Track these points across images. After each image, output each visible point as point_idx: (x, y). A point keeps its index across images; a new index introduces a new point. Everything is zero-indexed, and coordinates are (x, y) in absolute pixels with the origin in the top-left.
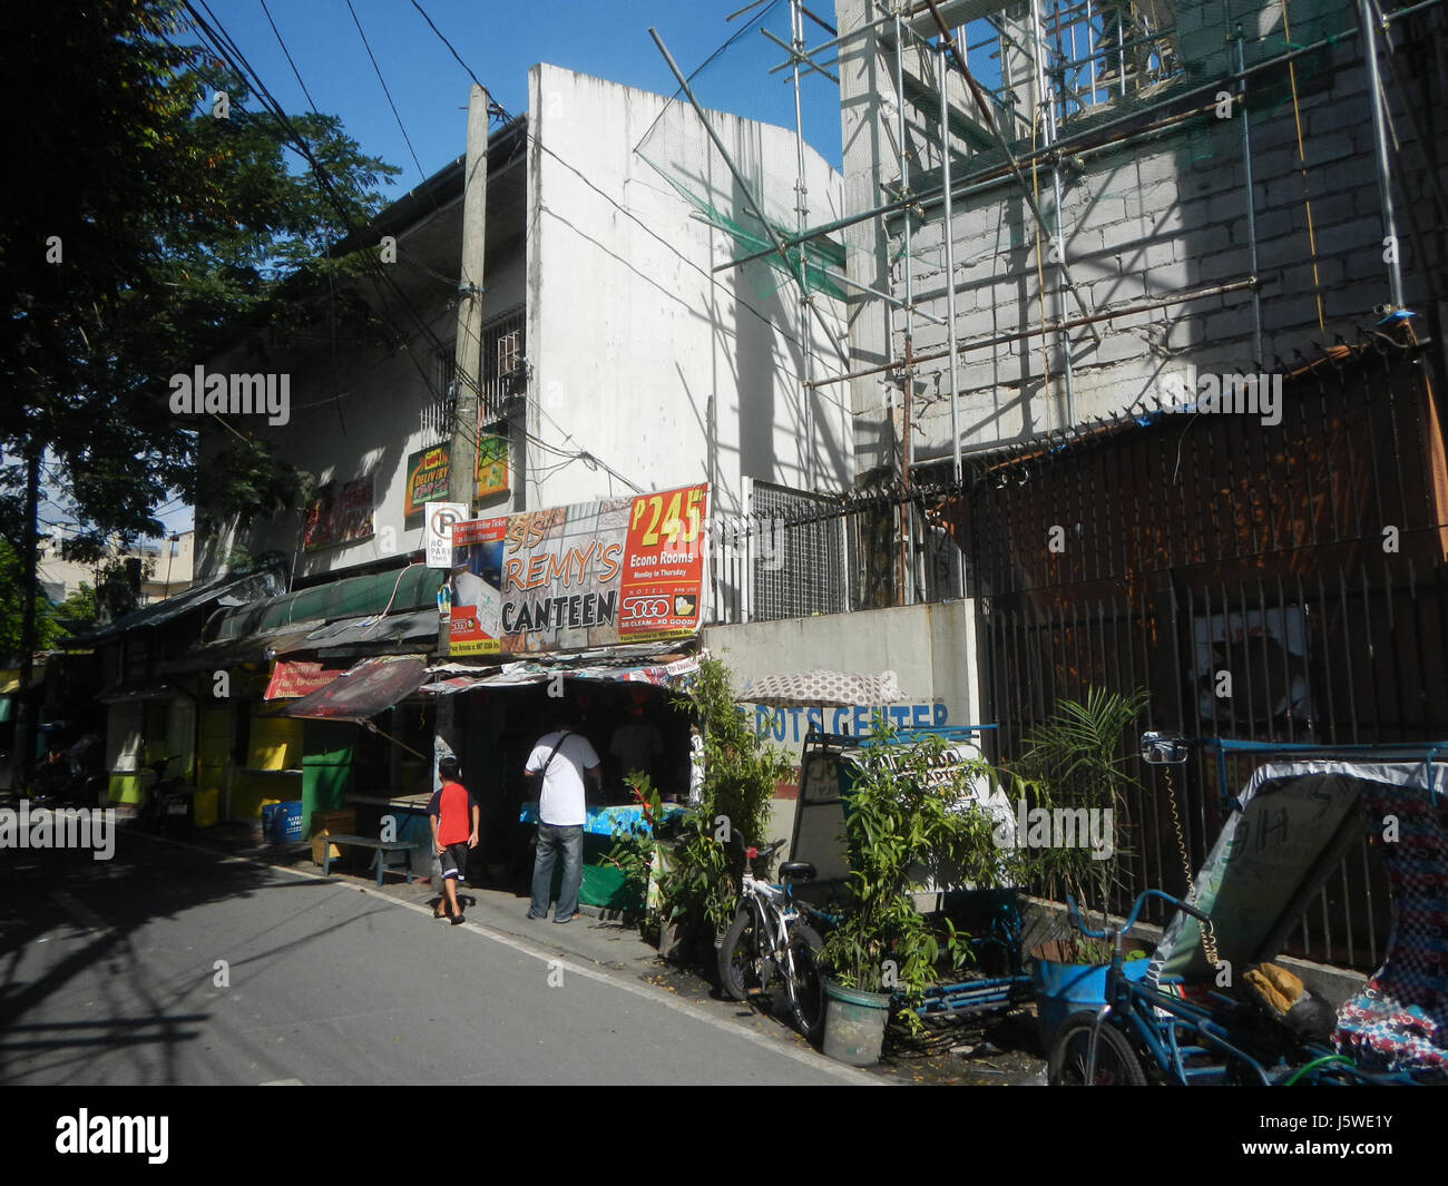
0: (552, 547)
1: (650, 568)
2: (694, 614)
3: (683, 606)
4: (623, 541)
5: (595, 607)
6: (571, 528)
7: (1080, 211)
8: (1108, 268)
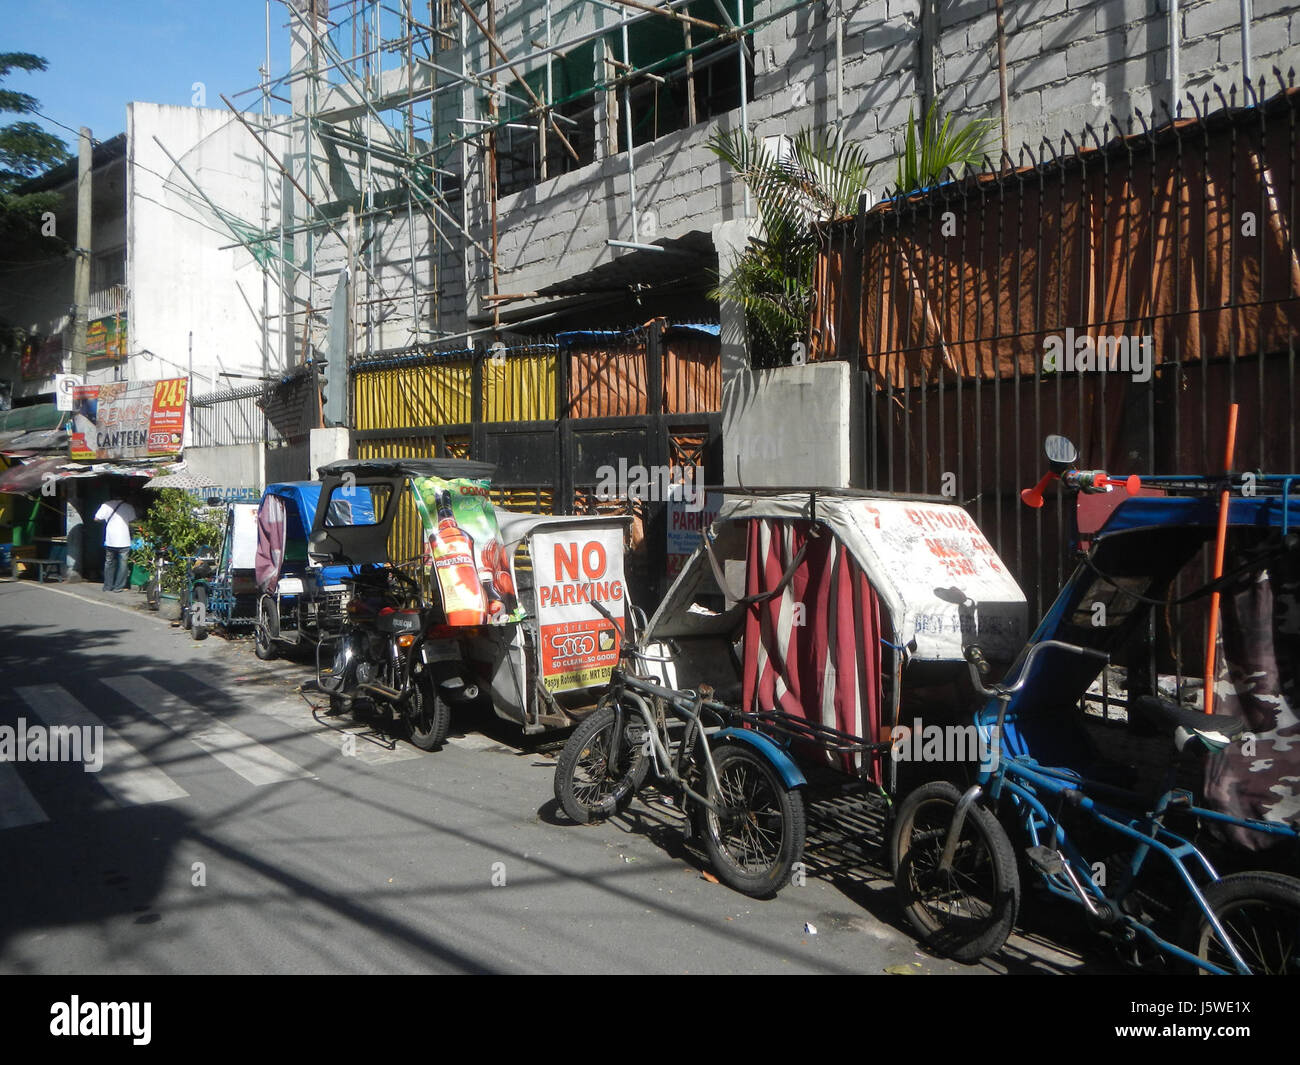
0: (119, 404)
1: (162, 419)
2: (180, 442)
3: (175, 438)
4: (151, 404)
5: (139, 437)
6: (130, 394)
7: (393, 238)
8: (400, 270)
